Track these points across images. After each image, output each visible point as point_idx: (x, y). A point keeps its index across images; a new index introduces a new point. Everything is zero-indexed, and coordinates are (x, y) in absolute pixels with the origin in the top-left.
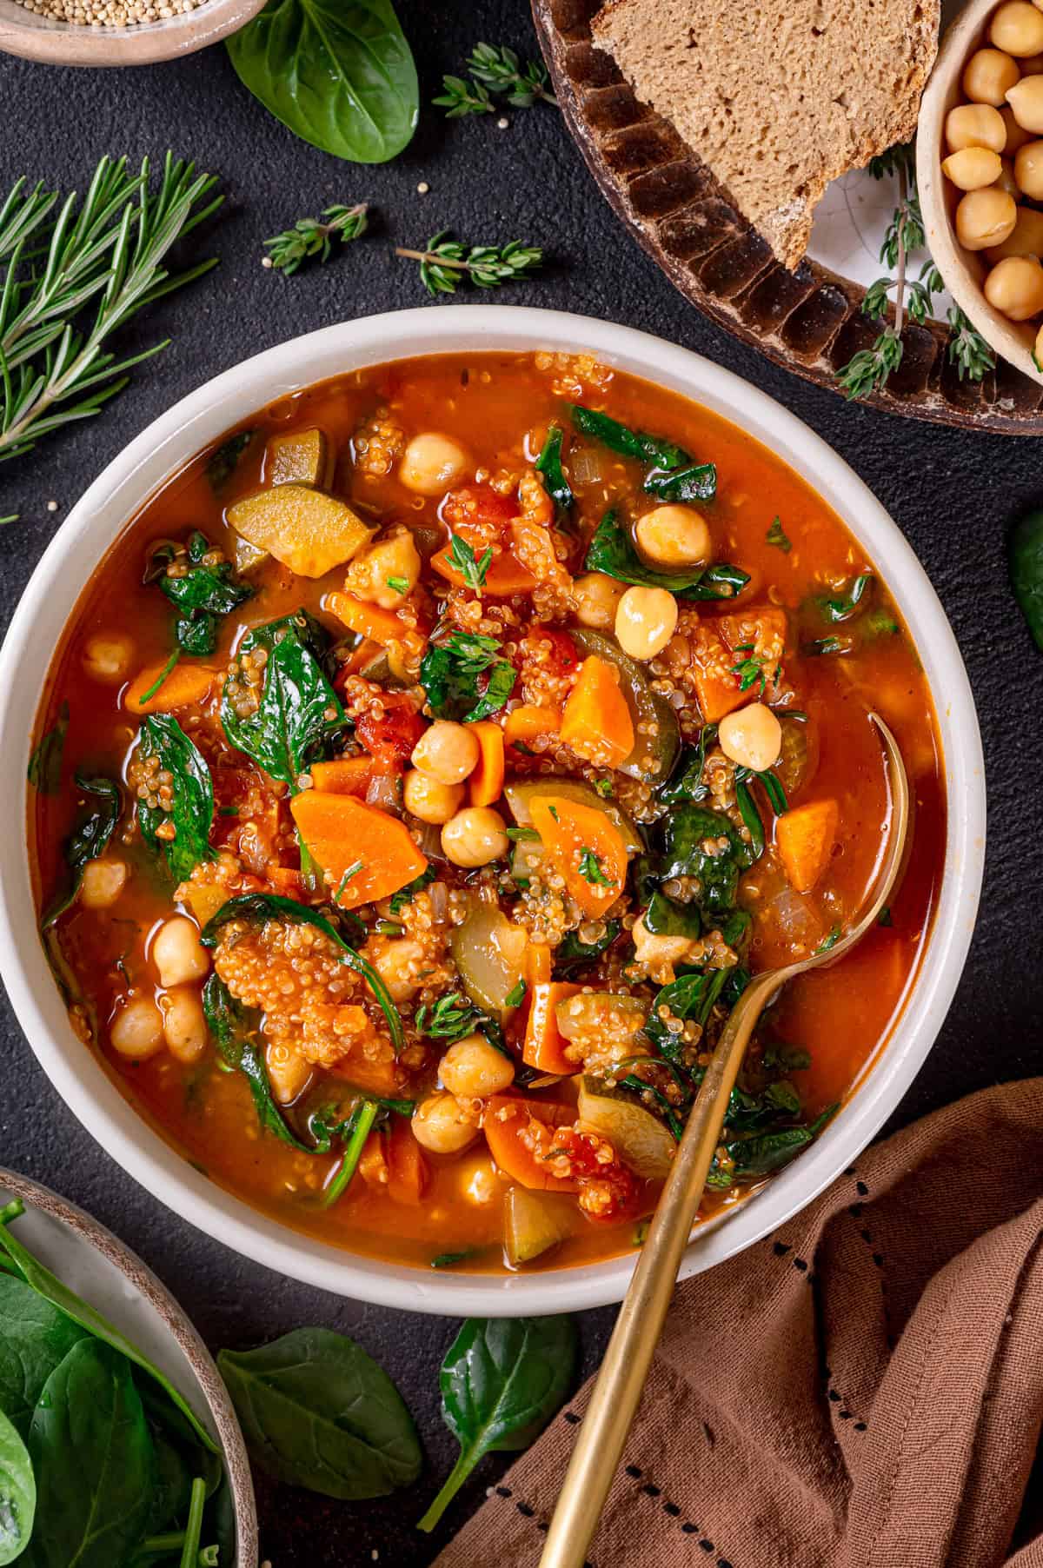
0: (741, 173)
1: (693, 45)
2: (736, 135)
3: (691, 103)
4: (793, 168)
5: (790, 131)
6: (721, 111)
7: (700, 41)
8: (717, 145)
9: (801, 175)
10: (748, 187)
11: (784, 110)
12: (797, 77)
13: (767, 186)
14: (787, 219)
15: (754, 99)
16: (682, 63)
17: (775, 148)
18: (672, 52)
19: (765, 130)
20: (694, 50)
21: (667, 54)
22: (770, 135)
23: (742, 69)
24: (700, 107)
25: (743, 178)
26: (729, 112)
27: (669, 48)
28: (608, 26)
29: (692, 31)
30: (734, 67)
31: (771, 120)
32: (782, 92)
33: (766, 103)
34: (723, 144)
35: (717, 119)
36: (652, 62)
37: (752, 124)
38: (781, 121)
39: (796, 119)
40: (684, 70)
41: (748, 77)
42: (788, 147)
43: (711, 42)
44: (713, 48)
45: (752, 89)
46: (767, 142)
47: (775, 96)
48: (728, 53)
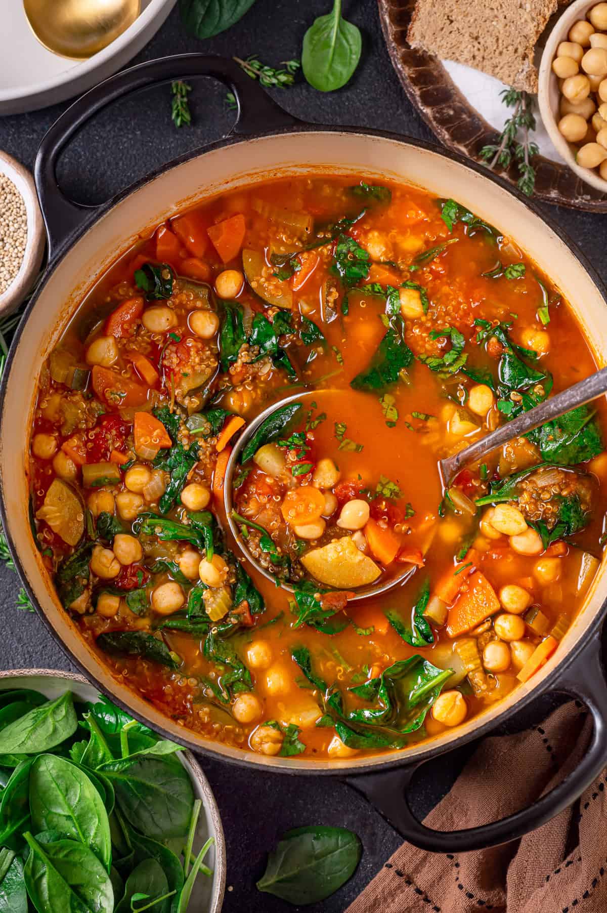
0: (497, 66)
1: (452, 22)
2: (487, 51)
3: (463, 46)
4: (516, 51)
5: (507, 34)
6: (476, 44)
7: (453, 18)
8: (481, 60)
9: (521, 50)
10: (502, 71)
11: (500, 26)
12: (499, 8)
13: (510, 64)
14: (525, 73)
15: (486, 30)
16: (451, 32)
17: (505, 46)
18: (444, 30)
19: (497, 40)
20: (453, 24)
21: (443, 32)
22: (500, 41)
23: (476, 20)
24: (467, 47)
25: (499, 68)
26: (479, 43)
27: (442, 29)
28: (413, 35)
29: (448, 16)
30: (472, 20)
31: (497, 34)
32: (496, 19)
33: (491, 28)
34: (483, 58)
35: (476, 48)
36: (438, 40)
37: (490, 41)
38: (502, 32)
39: (507, 27)
40: (453, 35)
41: (479, 21)
42: (510, 42)
43: (457, 16)
44: (460, 18)
45: (483, 26)
46: (500, 45)
47: (494, 23)
48: (466, 16)
